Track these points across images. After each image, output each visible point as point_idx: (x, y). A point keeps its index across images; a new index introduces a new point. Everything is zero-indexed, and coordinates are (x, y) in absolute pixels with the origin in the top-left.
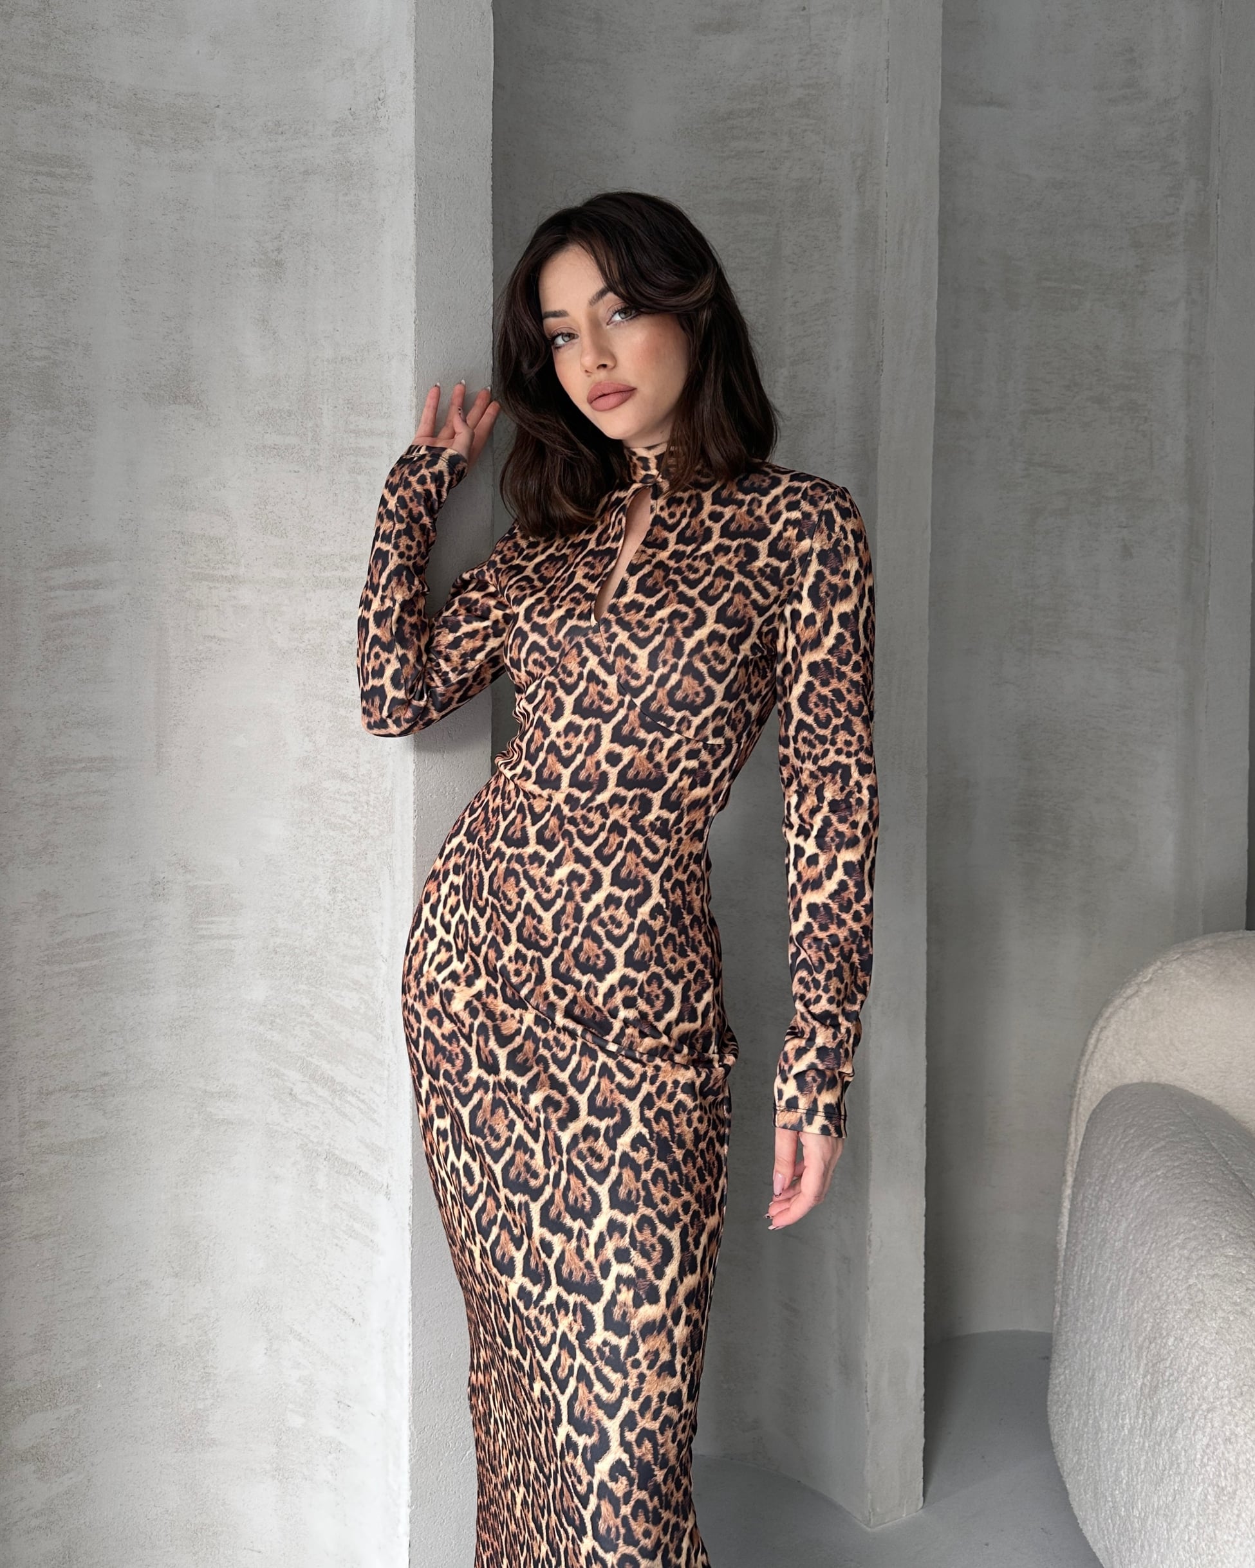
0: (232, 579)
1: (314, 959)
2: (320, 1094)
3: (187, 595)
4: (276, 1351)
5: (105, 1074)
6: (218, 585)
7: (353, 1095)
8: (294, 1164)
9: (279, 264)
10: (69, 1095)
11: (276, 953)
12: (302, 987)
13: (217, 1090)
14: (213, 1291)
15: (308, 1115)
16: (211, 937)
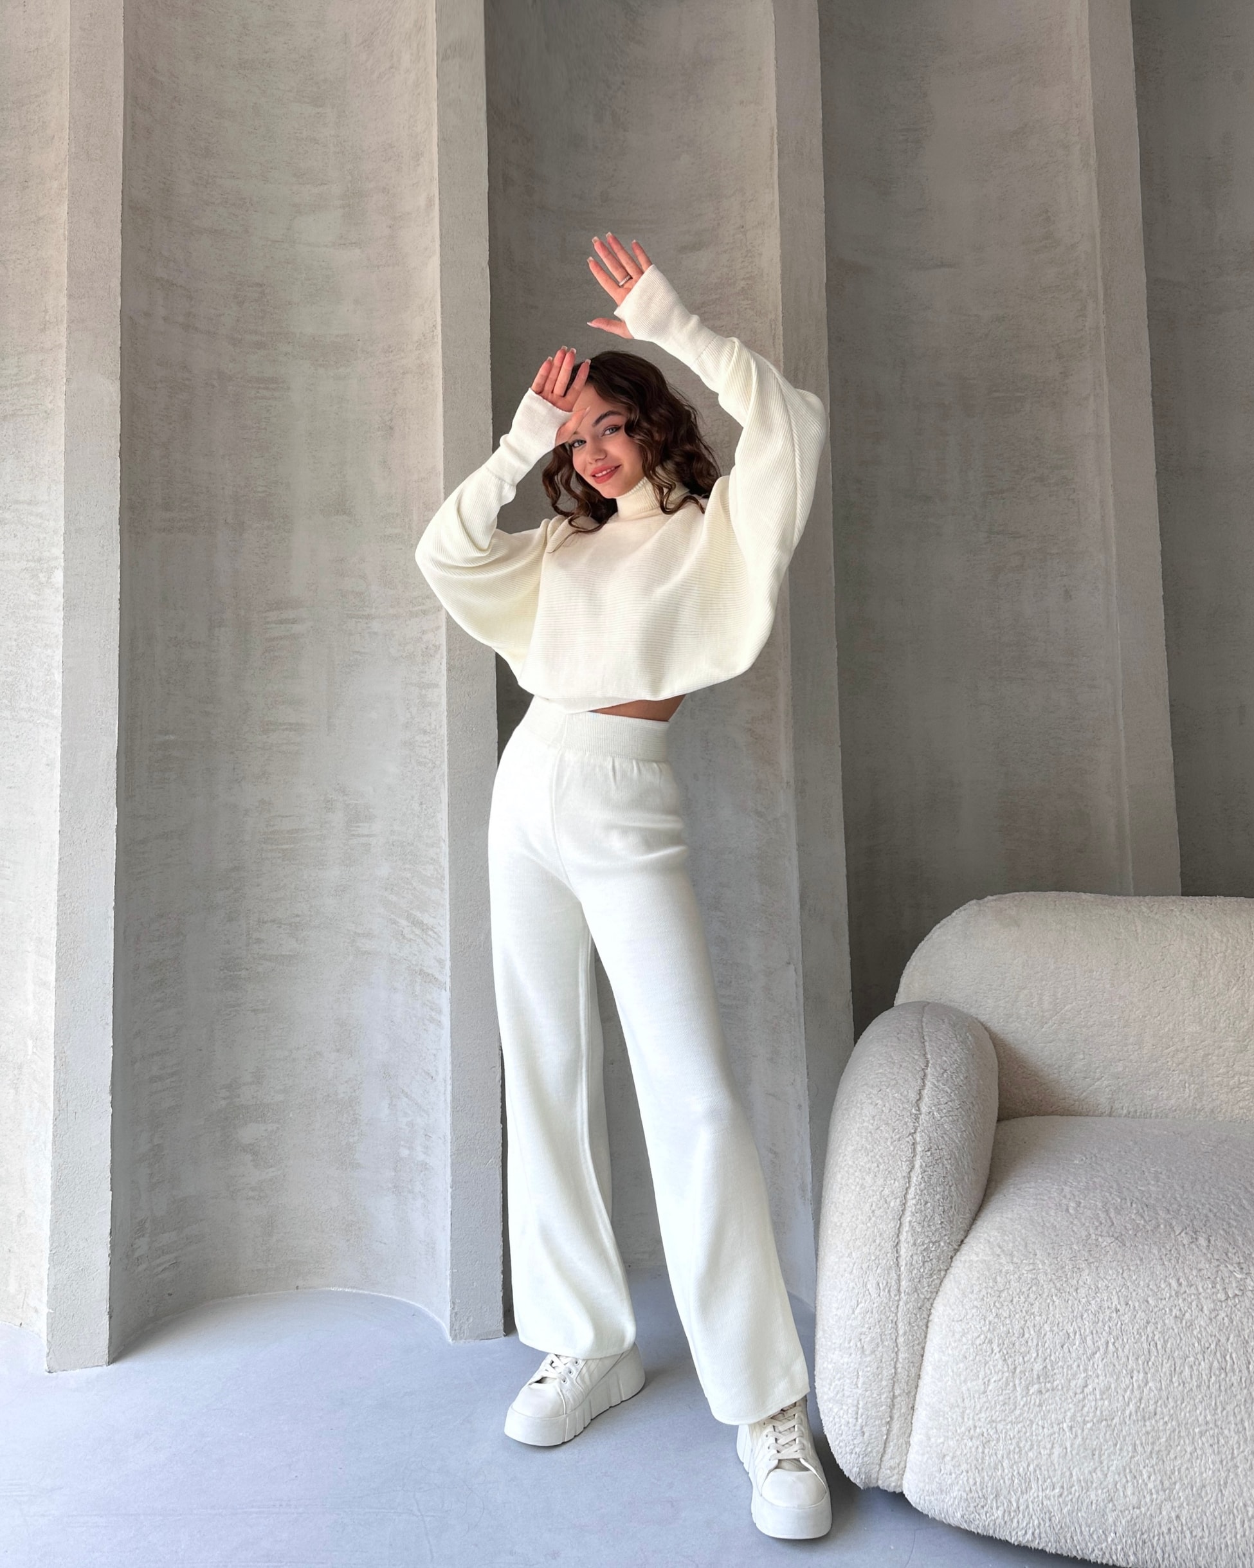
0: (368, 617)
1: (412, 848)
2: (417, 933)
3: (344, 627)
4: (395, 1105)
5: (298, 916)
6: (361, 620)
7: (432, 930)
8: (404, 980)
9: (391, 428)
10: (275, 926)
11: (393, 845)
12: (407, 866)
13: (362, 932)
14: (359, 1063)
15: (410, 947)
16: (359, 836)
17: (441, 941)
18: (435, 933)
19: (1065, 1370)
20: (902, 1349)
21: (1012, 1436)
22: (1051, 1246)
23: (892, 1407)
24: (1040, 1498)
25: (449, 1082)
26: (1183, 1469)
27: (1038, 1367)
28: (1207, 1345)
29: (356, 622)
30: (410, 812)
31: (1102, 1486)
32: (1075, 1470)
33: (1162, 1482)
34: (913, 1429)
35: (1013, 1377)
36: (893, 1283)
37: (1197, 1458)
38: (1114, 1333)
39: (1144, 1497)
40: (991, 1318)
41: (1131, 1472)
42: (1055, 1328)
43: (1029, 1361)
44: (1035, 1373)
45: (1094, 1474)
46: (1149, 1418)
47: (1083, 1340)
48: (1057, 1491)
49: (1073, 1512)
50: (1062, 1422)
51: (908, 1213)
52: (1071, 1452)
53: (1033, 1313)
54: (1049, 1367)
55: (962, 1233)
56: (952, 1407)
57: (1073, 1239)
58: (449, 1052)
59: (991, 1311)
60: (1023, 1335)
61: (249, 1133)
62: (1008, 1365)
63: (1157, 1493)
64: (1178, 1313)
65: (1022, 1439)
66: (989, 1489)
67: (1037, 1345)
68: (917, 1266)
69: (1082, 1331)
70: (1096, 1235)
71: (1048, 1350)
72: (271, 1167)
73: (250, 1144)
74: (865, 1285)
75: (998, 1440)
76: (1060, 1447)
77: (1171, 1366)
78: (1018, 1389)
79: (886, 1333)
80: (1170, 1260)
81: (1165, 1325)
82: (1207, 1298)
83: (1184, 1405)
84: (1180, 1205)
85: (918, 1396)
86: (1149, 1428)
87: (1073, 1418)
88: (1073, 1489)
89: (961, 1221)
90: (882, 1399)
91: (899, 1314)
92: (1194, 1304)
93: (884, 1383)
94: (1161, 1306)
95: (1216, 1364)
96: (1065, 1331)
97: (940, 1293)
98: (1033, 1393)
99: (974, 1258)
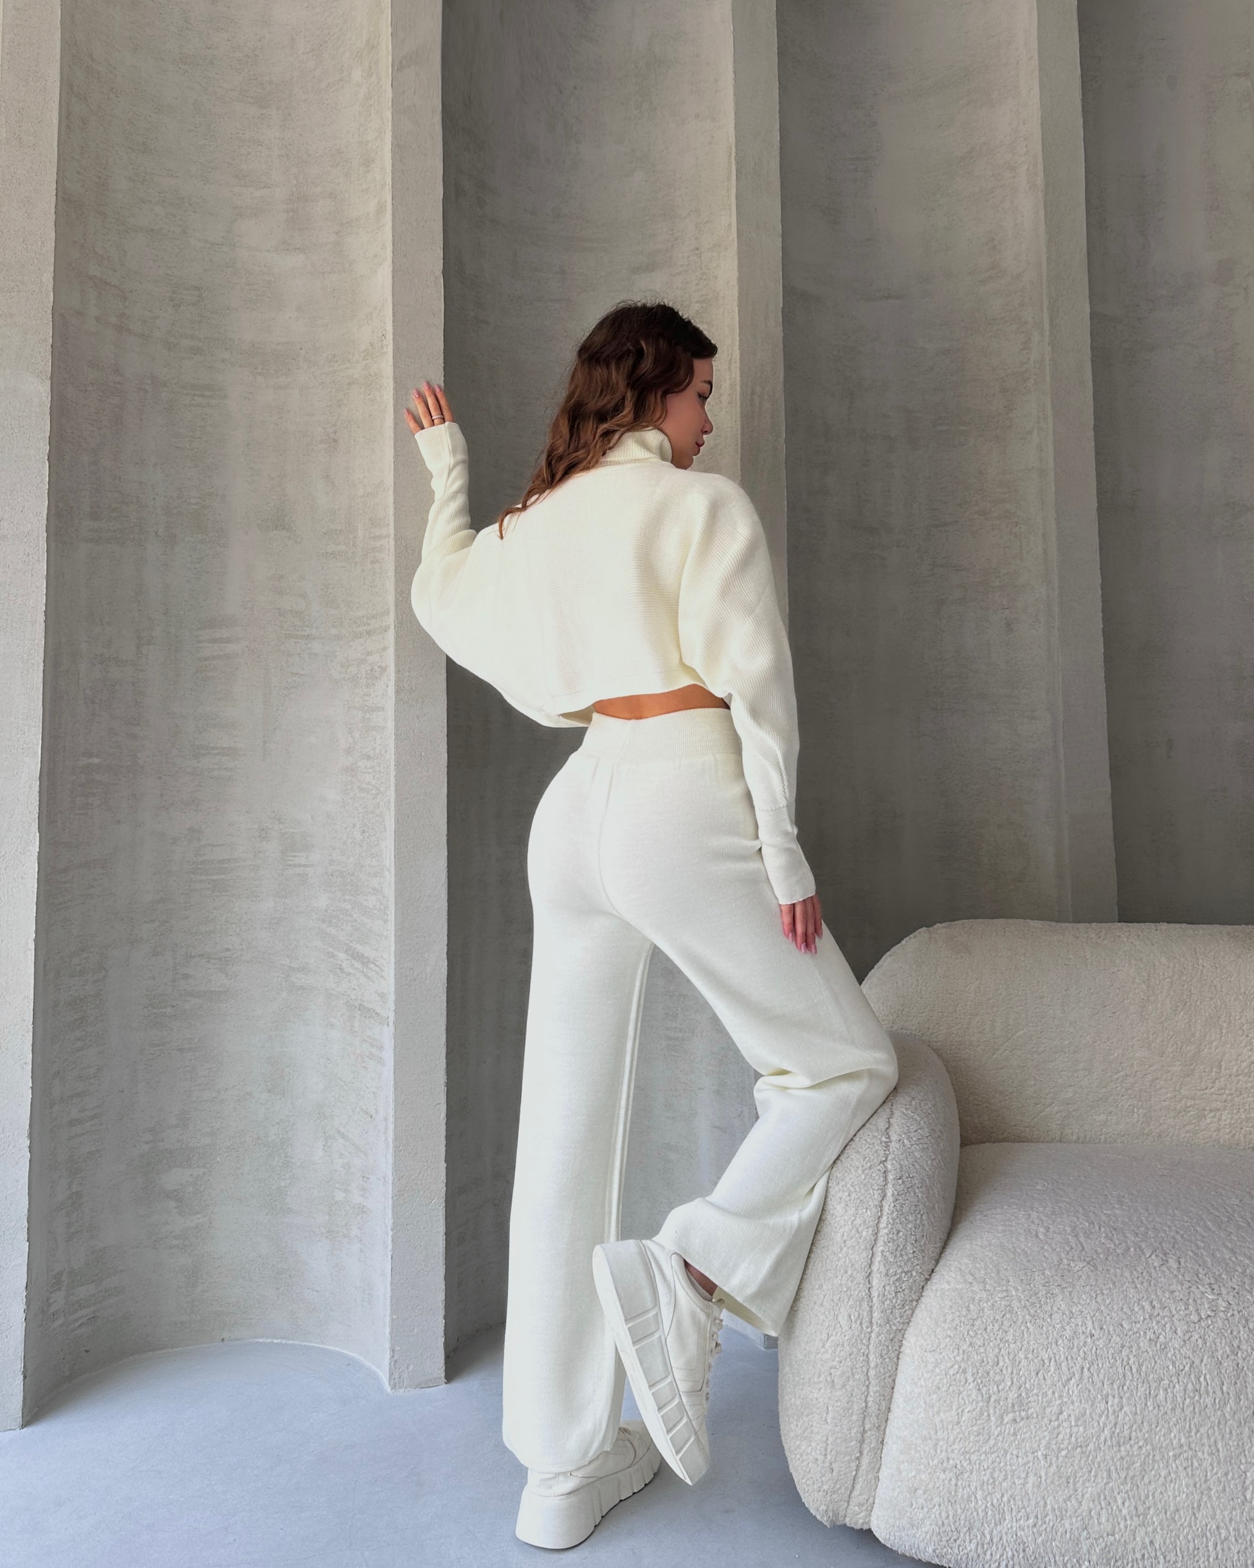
0: (309, 637)
1: (353, 878)
2: (356, 966)
3: (282, 647)
4: (329, 1146)
5: (228, 950)
6: (300, 641)
7: (373, 963)
8: (342, 1016)
10: (204, 960)
11: (332, 875)
12: (347, 897)
13: (297, 966)
14: (292, 1104)
15: (349, 982)
16: (295, 866)
17: (383, 974)
18: (377, 966)
19: (1040, 1398)
20: (873, 1382)
21: (986, 1467)
22: (1024, 1272)
23: (862, 1442)
24: (1014, 1529)
25: (391, 1120)
26: (1157, 1495)
27: (1013, 1395)
28: (1181, 1367)
29: (295, 643)
30: (350, 840)
31: (1077, 1514)
32: (1049, 1499)
33: (1136, 1508)
34: (883, 1462)
35: (987, 1406)
36: (865, 1314)
37: (1171, 1482)
38: (1089, 1359)
39: (1119, 1523)
40: (965, 1347)
41: (1105, 1498)
42: (1030, 1356)
43: (1003, 1389)
44: (1010, 1401)
45: (1068, 1503)
46: (1124, 1443)
47: (1059, 1367)
48: (1031, 1521)
49: (1047, 1542)
50: (1037, 1451)
51: (880, 1243)
52: (1046, 1480)
53: (1007, 1341)
54: (1024, 1395)
55: (933, 1262)
56: (925, 1439)
57: (1045, 1265)
58: (392, 1089)
59: (965, 1340)
60: (998, 1364)
61: (173, 1178)
62: (982, 1395)
63: (1131, 1518)
64: (1152, 1336)
65: (996, 1470)
66: (962, 1522)
67: (1012, 1373)
68: (889, 1296)
69: (1057, 1357)
70: (1068, 1259)
71: (1023, 1378)
72: (197, 1213)
73: (175, 1190)
74: (836, 1317)
75: (971, 1472)
76: (1035, 1475)
77: (1146, 1390)
78: (992, 1418)
79: (857, 1366)
80: (1142, 1283)
81: (1139, 1348)
82: (1180, 1320)
83: (1158, 1429)
84: (1147, 1228)
85: (887, 1430)
86: (1123, 1453)
87: (1047, 1447)
88: (1048, 1518)
89: (932, 1249)
90: (852, 1434)
91: (871, 1347)
92: (1168, 1325)
93: (854, 1418)
94: (1135, 1330)
95: (1190, 1386)
96: (1040, 1358)
97: (911, 1324)
98: (1007, 1423)
99: (946, 1286)
